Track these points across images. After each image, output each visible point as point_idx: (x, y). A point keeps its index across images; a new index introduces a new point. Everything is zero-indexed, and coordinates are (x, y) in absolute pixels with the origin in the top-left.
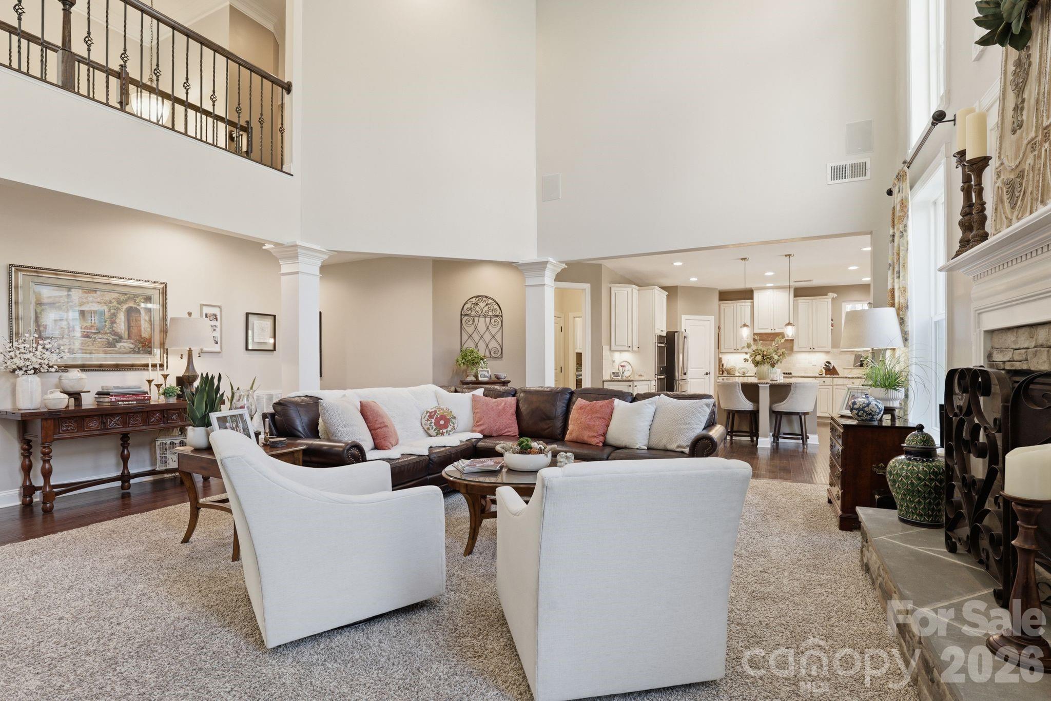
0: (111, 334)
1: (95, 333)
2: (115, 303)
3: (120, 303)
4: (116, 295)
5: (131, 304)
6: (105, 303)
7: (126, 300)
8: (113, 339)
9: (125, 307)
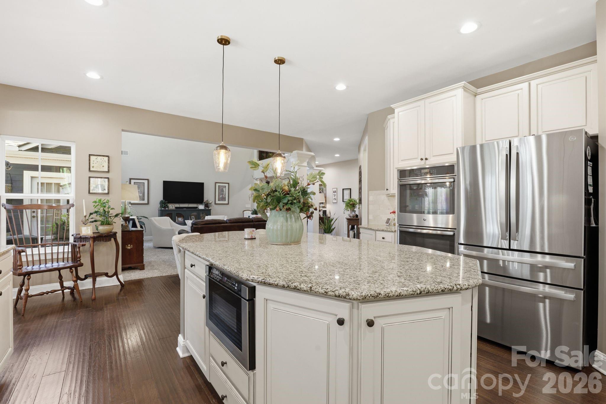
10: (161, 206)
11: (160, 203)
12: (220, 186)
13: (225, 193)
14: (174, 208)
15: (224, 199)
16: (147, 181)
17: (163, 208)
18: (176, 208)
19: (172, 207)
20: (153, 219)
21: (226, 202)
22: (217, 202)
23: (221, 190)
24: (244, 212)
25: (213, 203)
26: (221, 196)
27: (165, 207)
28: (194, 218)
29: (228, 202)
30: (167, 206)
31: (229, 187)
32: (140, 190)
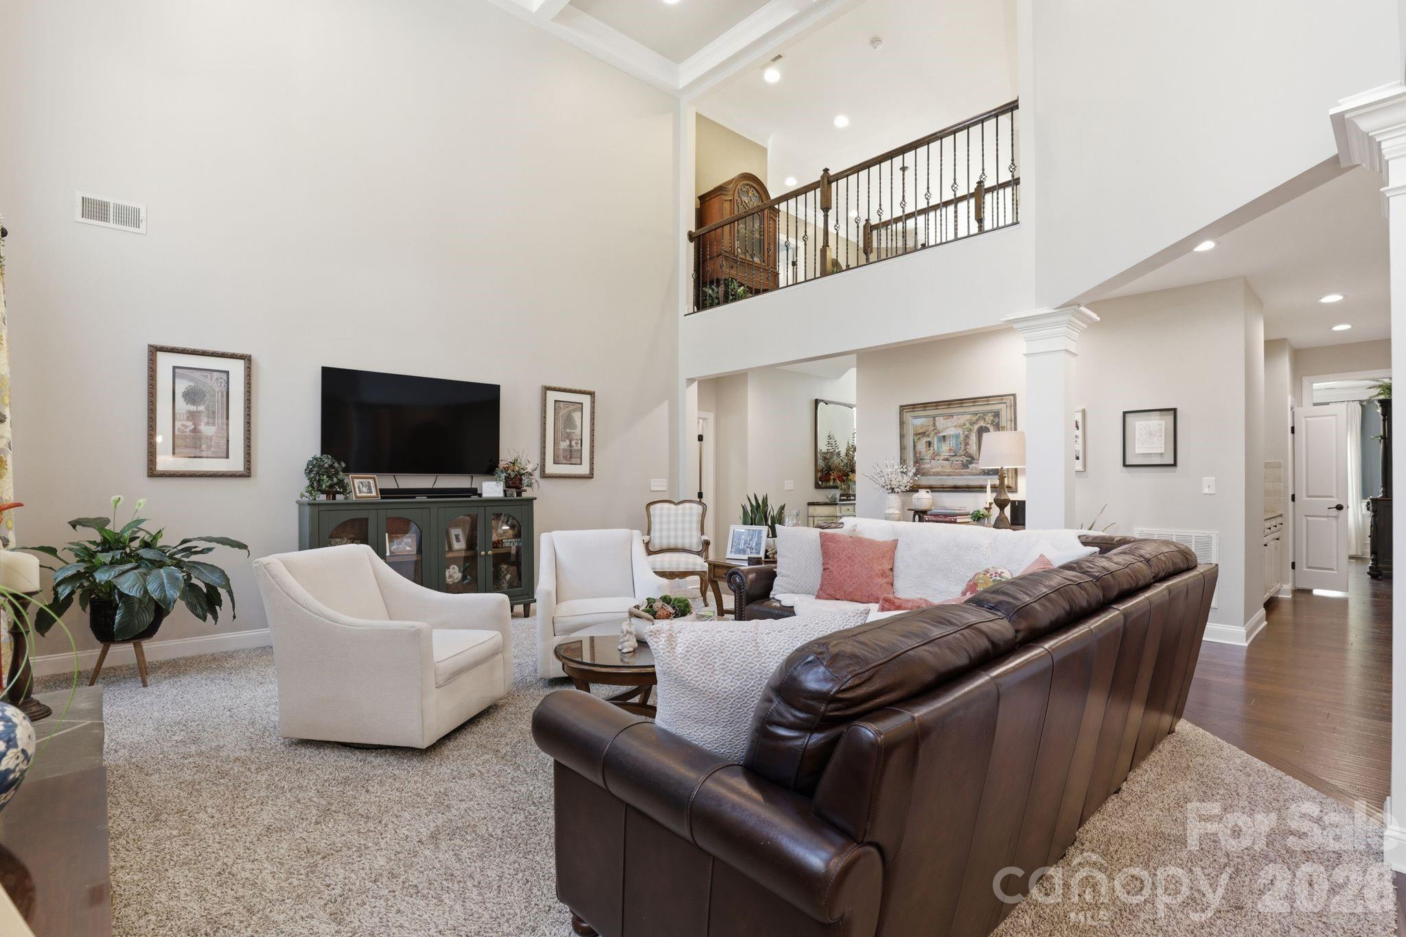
0: (964, 455)
1: (953, 456)
2: (968, 425)
3: (972, 424)
4: (968, 417)
5: (982, 424)
6: (960, 426)
7: (977, 420)
8: (967, 461)
9: (976, 427)
10: (312, 485)
11: (309, 471)
12: (562, 404)
13: (578, 431)
14: (374, 494)
15: (571, 456)
16: (241, 363)
17: (323, 492)
18: (385, 493)
19: (365, 489)
20: (275, 561)
21: (584, 469)
22: (551, 468)
23: (566, 422)
24: (652, 507)
25: (537, 474)
26: (564, 445)
27: (331, 493)
28: (461, 537)
29: (592, 469)
30: (341, 483)
31: (593, 408)
32: (207, 408)
